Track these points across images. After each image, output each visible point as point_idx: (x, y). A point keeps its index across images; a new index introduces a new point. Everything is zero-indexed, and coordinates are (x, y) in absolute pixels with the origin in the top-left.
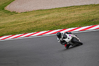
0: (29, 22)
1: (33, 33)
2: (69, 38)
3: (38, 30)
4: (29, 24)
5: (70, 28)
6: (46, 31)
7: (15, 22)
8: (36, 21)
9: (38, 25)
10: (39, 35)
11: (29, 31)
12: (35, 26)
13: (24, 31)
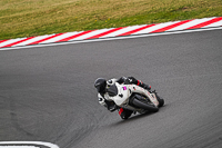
0: (38, 11)
1: (46, 36)
2: (121, 96)
3: (58, 30)
4: (38, 15)
5: (131, 25)
6: (76, 33)
7: (8, 11)
8: (55, 10)
9: (59, 19)
10: (61, 41)
11: (38, 32)
12: (51, 21)
13: (27, 31)
